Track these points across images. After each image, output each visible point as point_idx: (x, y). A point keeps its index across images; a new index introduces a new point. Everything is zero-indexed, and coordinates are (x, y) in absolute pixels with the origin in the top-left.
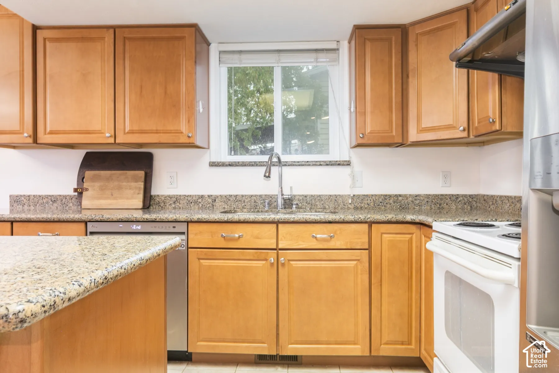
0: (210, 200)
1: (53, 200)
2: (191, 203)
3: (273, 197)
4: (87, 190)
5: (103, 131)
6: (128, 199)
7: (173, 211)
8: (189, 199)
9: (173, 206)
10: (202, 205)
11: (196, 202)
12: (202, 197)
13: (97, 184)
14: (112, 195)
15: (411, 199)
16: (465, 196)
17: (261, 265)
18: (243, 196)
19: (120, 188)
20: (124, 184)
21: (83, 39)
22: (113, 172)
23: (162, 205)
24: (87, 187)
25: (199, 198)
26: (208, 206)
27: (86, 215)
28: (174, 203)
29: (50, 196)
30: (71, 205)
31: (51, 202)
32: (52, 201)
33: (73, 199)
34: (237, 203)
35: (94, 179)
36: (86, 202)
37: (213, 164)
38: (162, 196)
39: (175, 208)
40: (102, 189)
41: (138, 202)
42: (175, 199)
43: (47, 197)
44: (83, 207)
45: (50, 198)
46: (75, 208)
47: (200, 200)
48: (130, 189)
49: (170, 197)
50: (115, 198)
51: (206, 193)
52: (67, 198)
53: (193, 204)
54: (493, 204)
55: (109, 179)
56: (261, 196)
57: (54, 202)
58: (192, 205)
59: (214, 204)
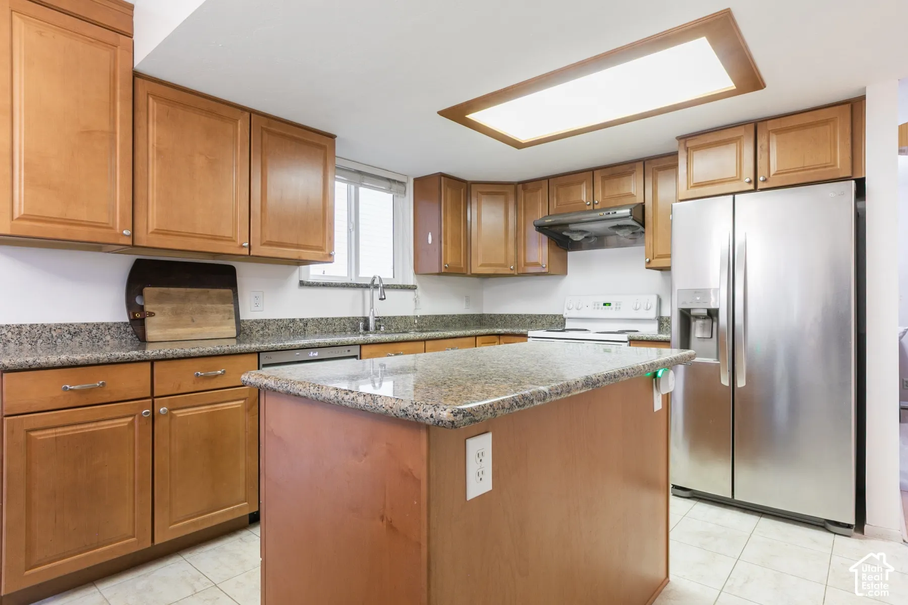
0: (301, 324)
1: (72, 331)
2: (282, 328)
3: (359, 319)
4: (152, 314)
6: (216, 325)
7: (261, 339)
8: (280, 323)
9: (261, 332)
10: (294, 330)
11: (287, 327)
12: (294, 320)
13: (167, 307)
14: (193, 321)
15: (450, 318)
16: (477, 315)
18: (333, 319)
19: (202, 311)
20: (209, 305)
22: (189, 290)
23: (248, 332)
24: (151, 311)
25: (290, 322)
26: (300, 330)
28: (263, 329)
29: (65, 325)
30: (108, 338)
31: (68, 336)
32: (70, 333)
33: (113, 328)
34: (328, 326)
35: (160, 299)
36: (155, 333)
37: (302, 284)
38: (248, 321)
39: (263, 335)
40: (176, 313)
41: (230, 329)
42: (263, 325)
43: (59, 326)
44: (148, 339)
45: (66, 328)
47: (291, 325)
48: (217, 312)
49: (258, 322)
50: (198, 326)
51: (297, 316)
52: (101, 327)
53: (284, 329)
54: (501, 320)
55: (184, 299)
56: (349, 318)
57: (75, 334)
58: (282, 331)
59: (306, 328)
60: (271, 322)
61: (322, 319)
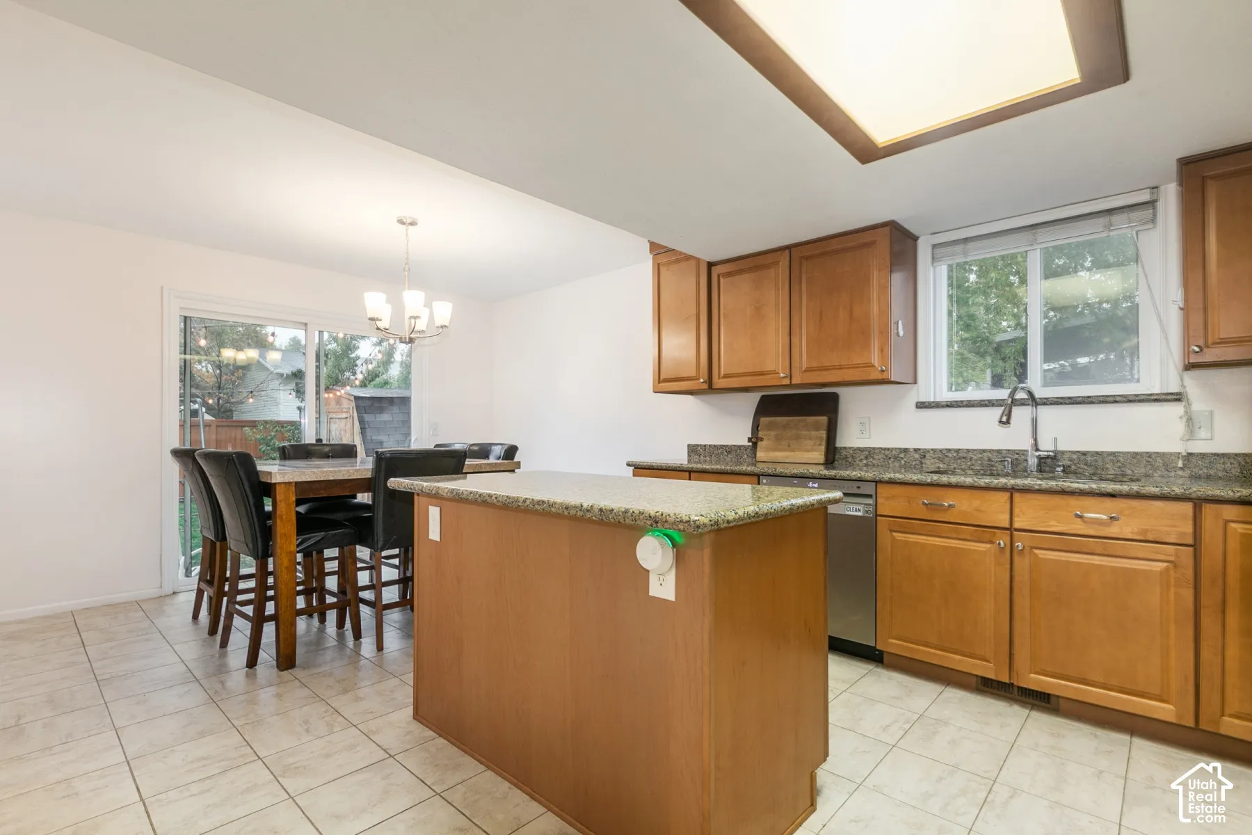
0: (917, 456)
1: (728, 450)
2: (890, 458)
3: (1021, 452)
4: (762, 439)
5: (777, 371)
6: (808, 451)
7: (865, 468)
8: (887, 452)
9: (865, 462)
10: (906, 462)
11: (896, 458)
12: (906, 450)
13: (773, 434)
14: (789, 446)
17: (984, 550)
18: (968, 451)
19: (798, 438)
20: (803, 432)
21: (757, 268)
22: (791, 418)
23: (850, 460)
24: (762, 437)
25: (901, 452)
26: (914, 463)
27: (760, 468)
28: (866, 458)
29: (724, 446)
30: (746, 456)
31: (726, 453)
32: (726, 451)
33: (748, 450)
34: (959, 461)
35: (770, 427)
36: (760, 455)
37: (921, 406)
38: (850, 448)
39: (867, 465)
40: (778, 439)
41: (819, 455)
42: (867, 453)
43: (722, 447)
44: (758, 459)
45: (725, 448)
46: (750, 460)
47: (902, 455)
48: (810, 439)
49: (861, 450)
50: (793, 451)
51: (911, 444)
52: (742, 448)
53: (892, 460)
55: (785, 427)
56: (999, 451)
57: (729, 452)
58: (890, 462)
59: (923, 461)
60: (876, 451)
61: (949, 450)
